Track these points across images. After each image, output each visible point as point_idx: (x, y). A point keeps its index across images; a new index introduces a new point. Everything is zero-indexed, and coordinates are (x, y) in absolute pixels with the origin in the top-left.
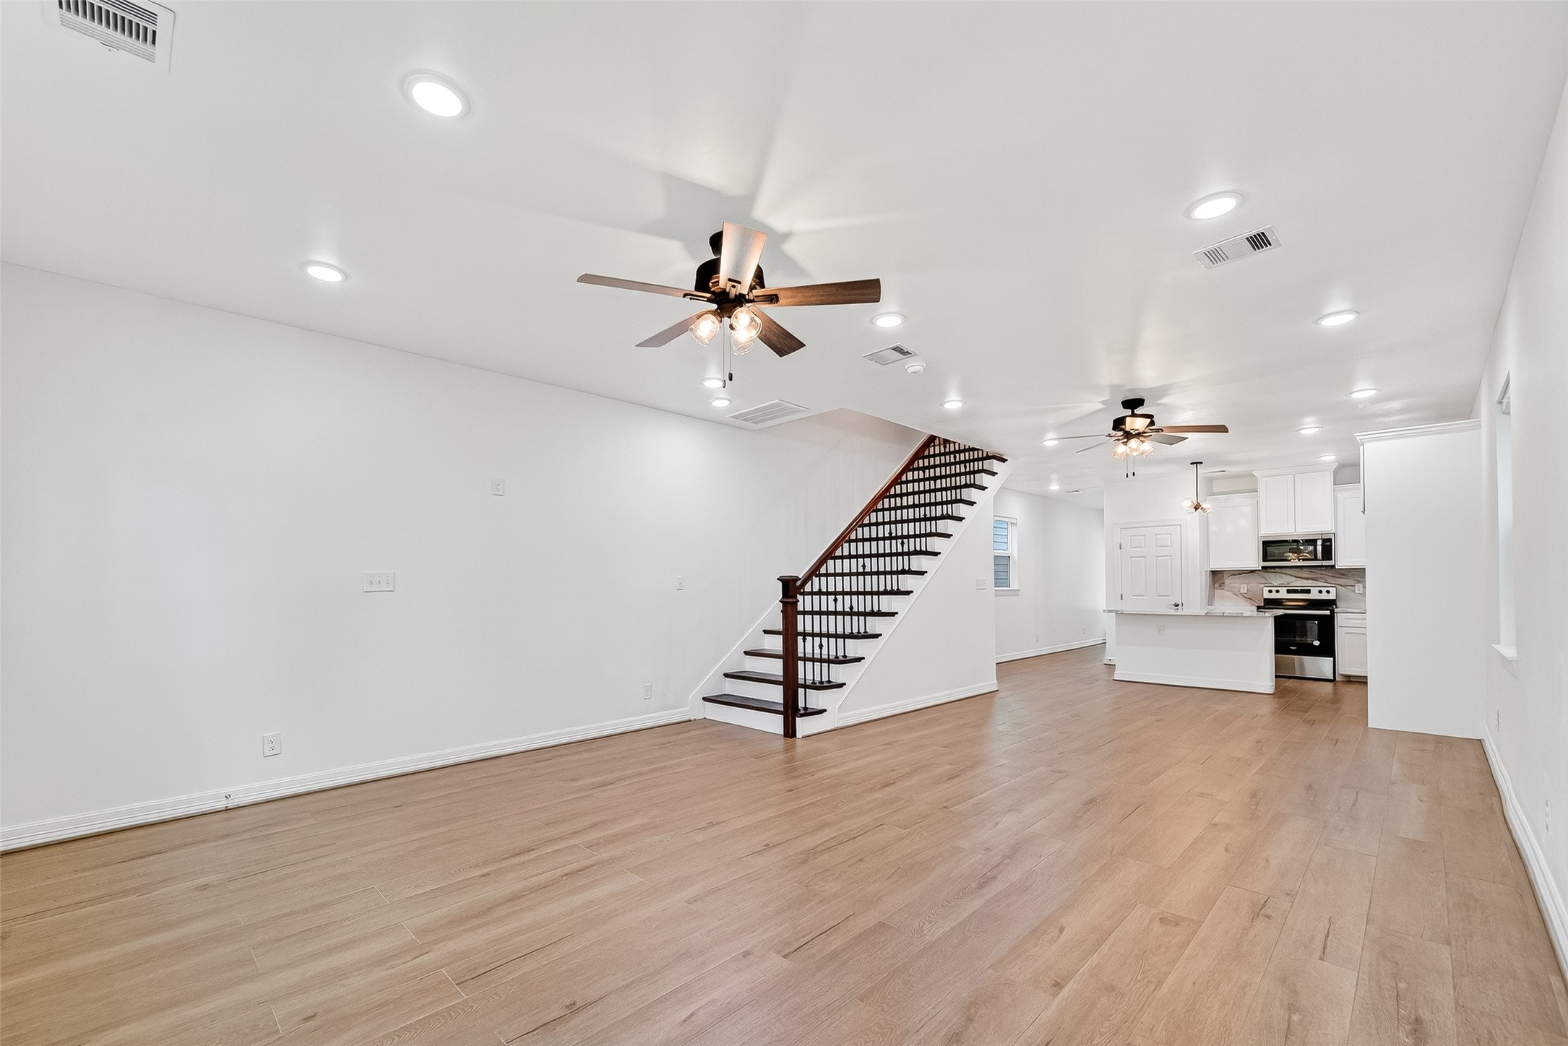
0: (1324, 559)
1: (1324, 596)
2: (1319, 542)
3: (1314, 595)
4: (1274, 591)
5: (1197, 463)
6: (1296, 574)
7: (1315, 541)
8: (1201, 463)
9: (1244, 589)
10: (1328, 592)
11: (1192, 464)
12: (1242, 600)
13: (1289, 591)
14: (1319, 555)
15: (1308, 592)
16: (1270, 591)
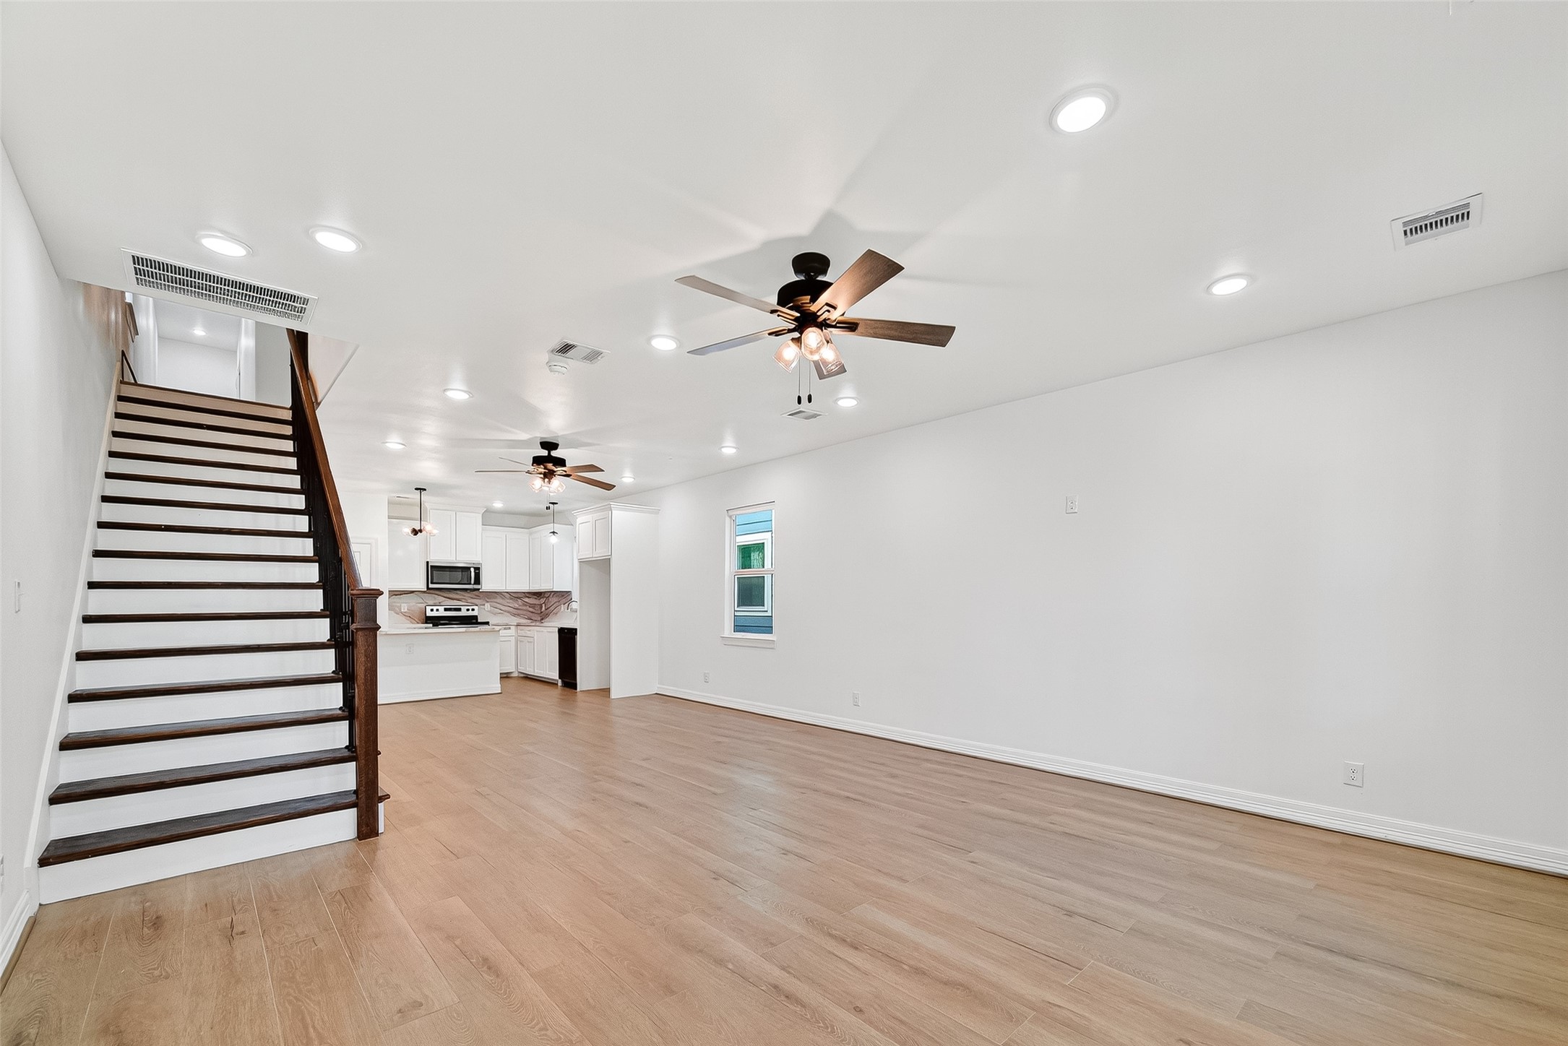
0: (475, 584)
1: (470, 613)
2: (472, 570)
3: (463, 613)
4: (435, 610)
5: (420, 489)
6: (445, 595)
7: (469, 568)
8: (425, 490)
9: (404, 608)
10: (473, 610)
11: (416, 489)
12: (403, 618)
13: (446, 610)
14: (473, 582)
15: (460, 610)
16: (432, 610)
